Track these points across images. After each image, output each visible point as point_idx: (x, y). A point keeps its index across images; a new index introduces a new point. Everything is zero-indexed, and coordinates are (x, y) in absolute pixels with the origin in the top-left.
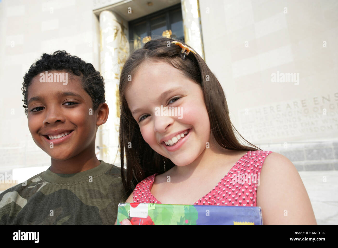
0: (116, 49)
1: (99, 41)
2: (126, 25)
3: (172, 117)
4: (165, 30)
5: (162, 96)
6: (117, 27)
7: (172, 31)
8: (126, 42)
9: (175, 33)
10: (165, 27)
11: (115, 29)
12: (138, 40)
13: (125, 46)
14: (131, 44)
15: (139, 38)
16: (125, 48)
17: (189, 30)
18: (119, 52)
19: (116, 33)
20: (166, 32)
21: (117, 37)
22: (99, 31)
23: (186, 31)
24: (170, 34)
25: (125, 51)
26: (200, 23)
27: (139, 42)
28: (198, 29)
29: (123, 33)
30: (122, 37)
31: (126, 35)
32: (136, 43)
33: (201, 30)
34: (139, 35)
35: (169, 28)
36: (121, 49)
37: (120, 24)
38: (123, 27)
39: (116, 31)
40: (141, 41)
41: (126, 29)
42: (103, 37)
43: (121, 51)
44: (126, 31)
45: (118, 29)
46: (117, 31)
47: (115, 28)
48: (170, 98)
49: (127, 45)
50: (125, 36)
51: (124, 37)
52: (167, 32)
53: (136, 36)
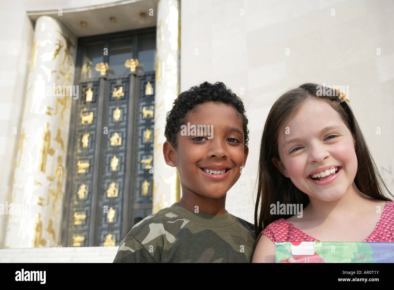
0: (54, 72)
1: (30, 56)
2: (74, 42)
3: (329, 152)
4: (129, 59)
5: (324, 130)
6: (60, 42)
7: (139, 61)
8: (71, 65)
9: (142, 65)
10: (130, 54)
11: (57, 44)
12: (88, 65)
13: (69, 69)
14: (78, 69)
15: (91, 63)
16: (69, 72)
17: (163, 64)
18: (58, 78)
19: (58, 51)
20: (130, 61)
21: (58, 56)
22: (32, 43)
23: (159, 65)
24: (135, 64)
25: (67, 76)
26: (179, 57)
27: (89, 67)
28: (175, 64)
29: (68, 51)
30: (65, 56)
31: (72, 55)
32: (85, 69)
33: (179, 67)
34: (91, 59)
35: (135, 57)
36: (62, 73)
37: (66, 38)
38: (69, 44)
39: (58, 47)
40: (93, 67)
41: (74, 47)
42: (36, 52)
43: (62, 77)
44: (73, 50)
45: (61, 45)
46: (60, 47)
47: (58, 42)
48: (327, 135)
49: (72, 69)
50: (71, 57)
51: (69, 58)
52: (132, 62)
53: (86, 60)
